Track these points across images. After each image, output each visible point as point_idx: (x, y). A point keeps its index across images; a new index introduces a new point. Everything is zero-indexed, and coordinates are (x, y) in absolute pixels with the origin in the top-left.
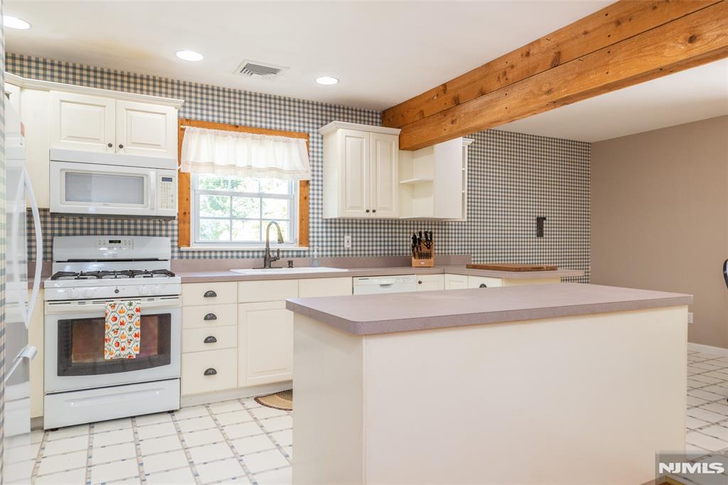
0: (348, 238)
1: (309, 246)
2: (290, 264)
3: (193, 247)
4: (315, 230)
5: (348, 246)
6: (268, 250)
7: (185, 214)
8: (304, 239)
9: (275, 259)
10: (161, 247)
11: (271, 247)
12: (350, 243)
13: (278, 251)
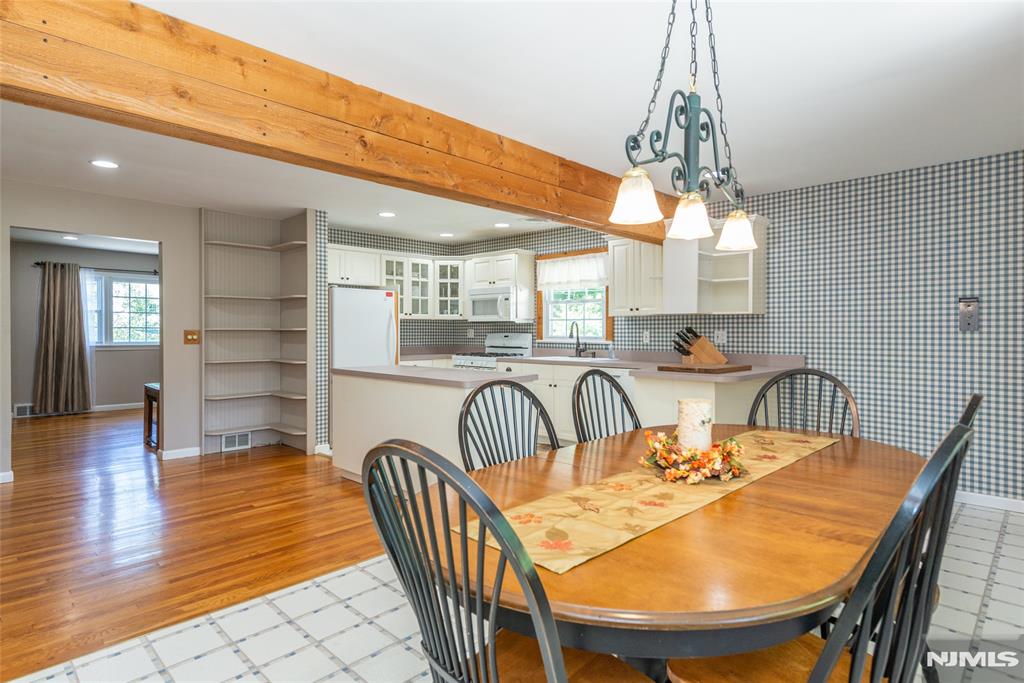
0: (646, 333)
1: (614, 341)
2: (594, 355)
3: (544, 340)
4: (619, 327)
5: (646, 341)
6: (578, 344)
7: (539, 319)
8: (610, 334)
9: (583, 351)
10: (526, 340)
11: (581, 341)
12: (648, 339)
13: (586, 344)
